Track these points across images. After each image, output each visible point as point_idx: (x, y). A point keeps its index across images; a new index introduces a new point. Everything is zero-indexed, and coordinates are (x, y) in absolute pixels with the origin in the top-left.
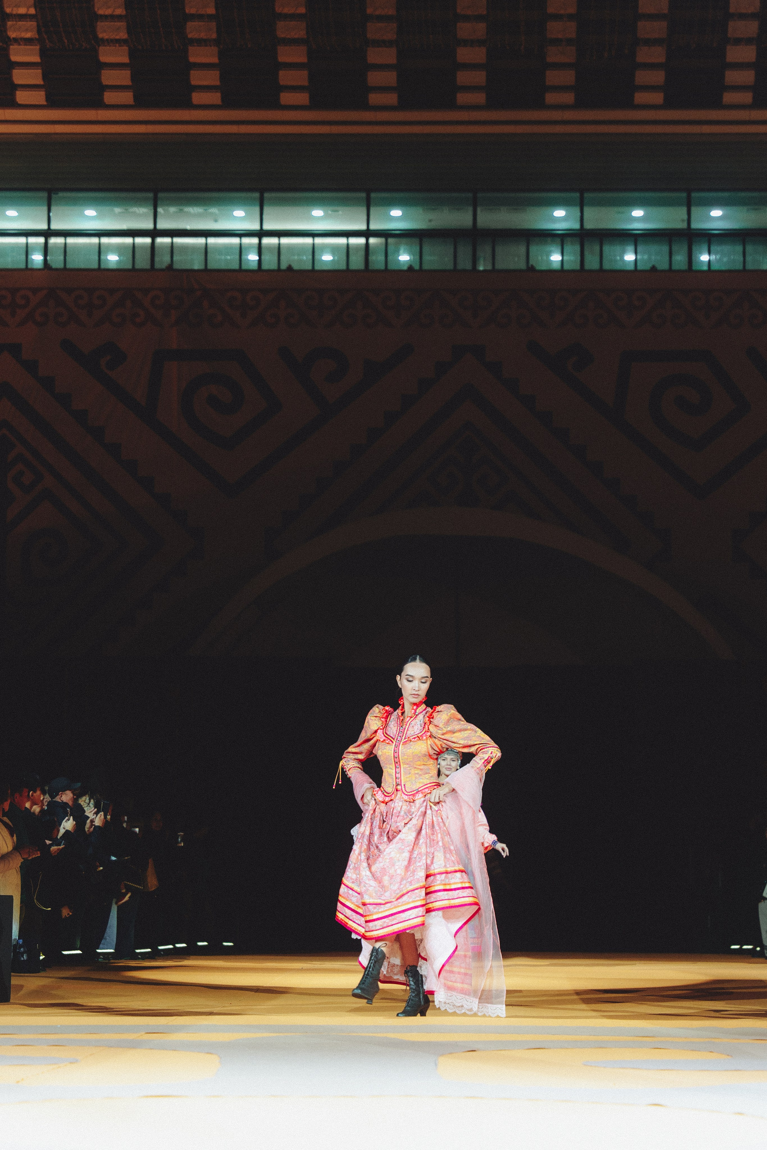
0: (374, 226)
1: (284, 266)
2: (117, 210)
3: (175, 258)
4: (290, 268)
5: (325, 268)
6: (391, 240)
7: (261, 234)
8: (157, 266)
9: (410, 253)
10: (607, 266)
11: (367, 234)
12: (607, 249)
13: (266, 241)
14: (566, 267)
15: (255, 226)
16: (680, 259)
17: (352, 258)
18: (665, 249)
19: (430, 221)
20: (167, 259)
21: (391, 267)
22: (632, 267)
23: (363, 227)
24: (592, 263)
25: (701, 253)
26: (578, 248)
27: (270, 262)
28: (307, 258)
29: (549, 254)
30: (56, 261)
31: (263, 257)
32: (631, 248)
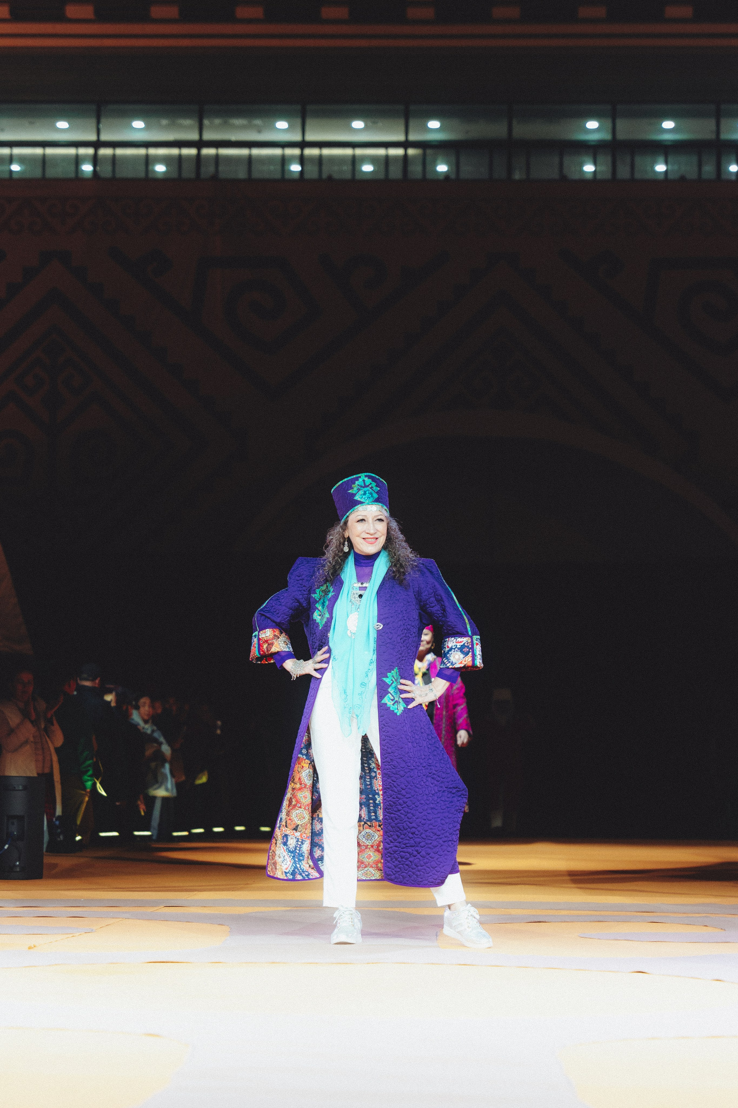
0: (413, 137)
1: (325, 176)
2: (164, 122)
3: (220, 168)
4: (330, 178)
5: (365, 177)
6: (429, 151)
7: (303, 145)
8: (202, 176)
9: (447, 163)
10: (638, 176)
11: (405, 145)
12: (639, 160)
13: (309, 152)
14: (599, 177)
15: (297, 137)
16: (709, 169)
17: (392, 168)
18: (694, 159)
19: (467, 132)
20: (212, 169)
21: (429, 176)
22: (662, 177)
23: (401, 138)
24: (623, 172)
25: (729, 164)
26: (609, 159)
27: (312, 173)
28: (347, 168)
29: (582, 165)
30: (106, 171)
31: (305, 168)
32: (661, 159)
